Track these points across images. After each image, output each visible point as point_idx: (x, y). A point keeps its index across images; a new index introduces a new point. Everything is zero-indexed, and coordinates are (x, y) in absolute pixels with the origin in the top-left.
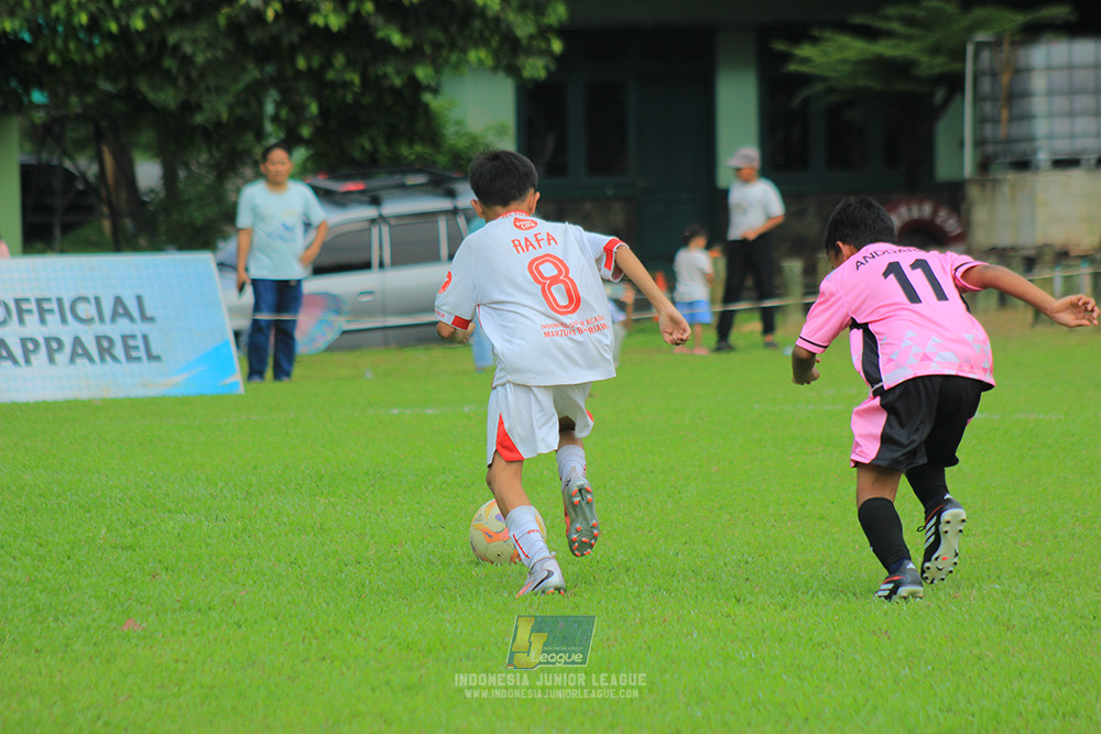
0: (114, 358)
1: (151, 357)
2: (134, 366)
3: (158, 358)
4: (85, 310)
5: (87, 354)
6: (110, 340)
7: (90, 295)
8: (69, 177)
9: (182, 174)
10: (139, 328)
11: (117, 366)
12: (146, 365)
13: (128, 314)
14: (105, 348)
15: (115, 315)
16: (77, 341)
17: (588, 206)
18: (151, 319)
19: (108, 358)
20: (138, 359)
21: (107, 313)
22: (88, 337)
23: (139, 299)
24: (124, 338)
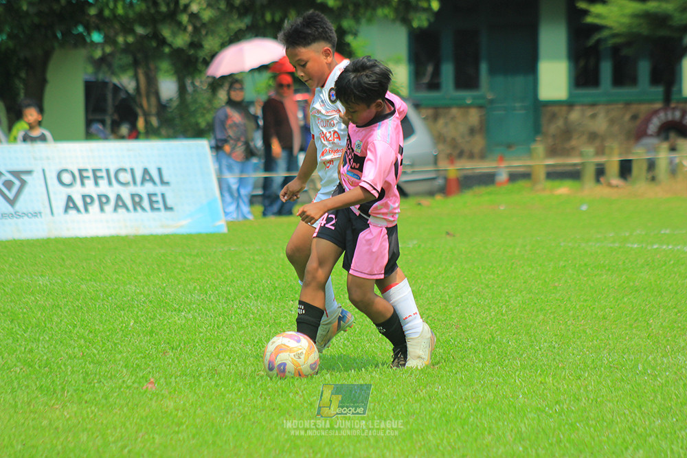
0: (143, 209)
1: (167, 208)
2: (155, 214)
3: (171, 209)
4: (125, 177)
5: (125, 206)
6: (141, 197)
7: (127, 166)
8: (116, 89)
9: (190, 89)
10: (159, 189)
11: (144, 214)
12: (163, 214)
13: (152, 180)
14: (137, 202)
15: (143, 181)
16: (119, 197)
17: (454, 111)
18: (167, 183)
19: (139, 208)
20: (158, 209)
21: (139, 179)
22: (126, 194)
23: (159, 170)
24: (150, 195)
